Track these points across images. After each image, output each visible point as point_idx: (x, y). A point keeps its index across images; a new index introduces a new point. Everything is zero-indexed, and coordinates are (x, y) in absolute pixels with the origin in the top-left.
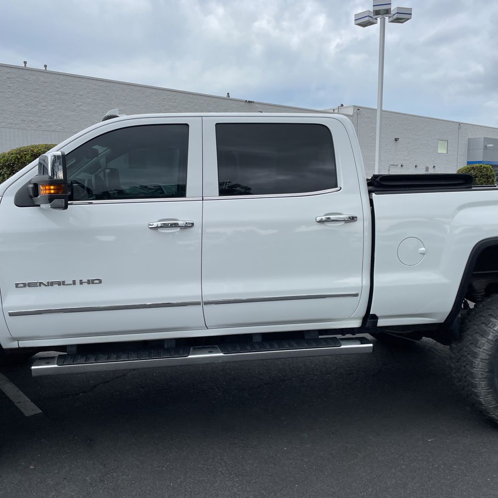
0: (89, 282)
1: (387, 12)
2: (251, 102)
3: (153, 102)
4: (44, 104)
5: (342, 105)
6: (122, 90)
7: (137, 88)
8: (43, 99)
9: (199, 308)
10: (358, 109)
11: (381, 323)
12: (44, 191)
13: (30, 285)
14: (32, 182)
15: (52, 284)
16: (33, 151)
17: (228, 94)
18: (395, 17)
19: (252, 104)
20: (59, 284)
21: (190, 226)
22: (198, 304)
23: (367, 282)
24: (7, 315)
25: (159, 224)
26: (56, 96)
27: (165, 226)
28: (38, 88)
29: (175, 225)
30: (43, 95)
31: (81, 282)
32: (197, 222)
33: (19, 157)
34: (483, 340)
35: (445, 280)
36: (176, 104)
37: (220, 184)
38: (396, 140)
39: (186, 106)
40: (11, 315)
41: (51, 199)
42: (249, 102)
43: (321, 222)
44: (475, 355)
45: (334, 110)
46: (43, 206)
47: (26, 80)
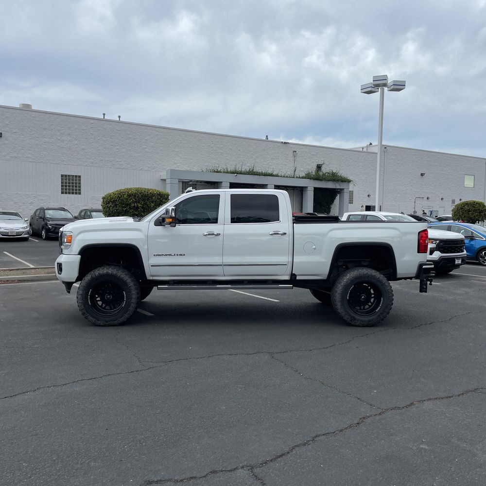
0: (180, 255)
1: (385, 85)
2: (287, 143)
3: (204, 145)
4: (117, 147)
5: (371, 144)
6: (179, 135)
7: (191, 133)
8: (117, 143)
9: (222, 267)
10: (385, 148)
11: (298, 278)
12: (168, 220)
13: (159, 255)
14: (162, 216)
15: (167, 255)
16: (128, 192)
17: (267, 136)
18: (392, 87)
19: (288, 145)
20: (169, 255)
21: (218, 235)
22: (221, 265)
23: (290, 259)
24: (150, 266)
25: (207, 233)
26: (127, 141)
27: (209, 234)
28: (114, 135)
29: (213, 234)
30: (117, 140)
31: (177, 255)
32: (221, 233)
33: (120, 196)
34: (339, 285)
35: (323, 260)
36: (222, 146)
37: (232, 219)
38: (422, 175)
39: (230, 147)
40: (152, 266)
41: (170, 223)
42: (285, 143)
43: (272, 234)
44: (336, 292)
45: (363, 148)
46: (166, 226)
47: (104, 128)
